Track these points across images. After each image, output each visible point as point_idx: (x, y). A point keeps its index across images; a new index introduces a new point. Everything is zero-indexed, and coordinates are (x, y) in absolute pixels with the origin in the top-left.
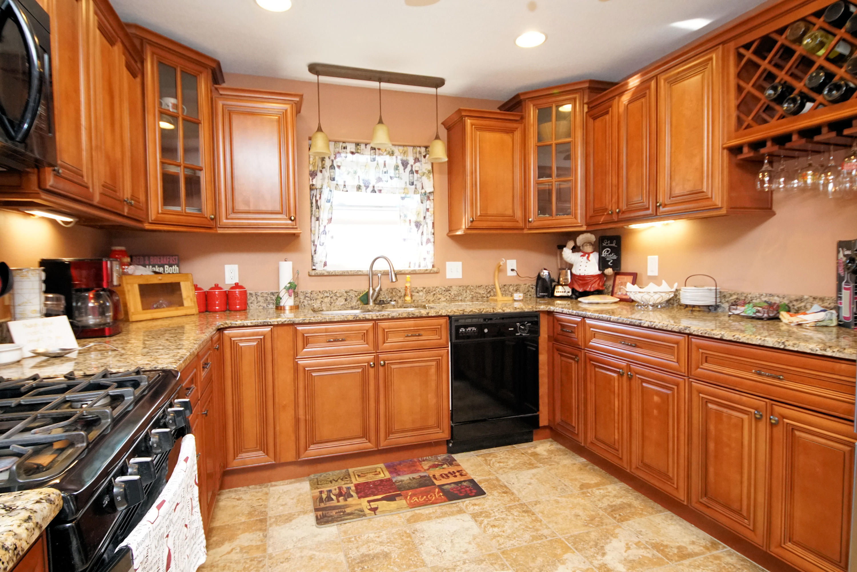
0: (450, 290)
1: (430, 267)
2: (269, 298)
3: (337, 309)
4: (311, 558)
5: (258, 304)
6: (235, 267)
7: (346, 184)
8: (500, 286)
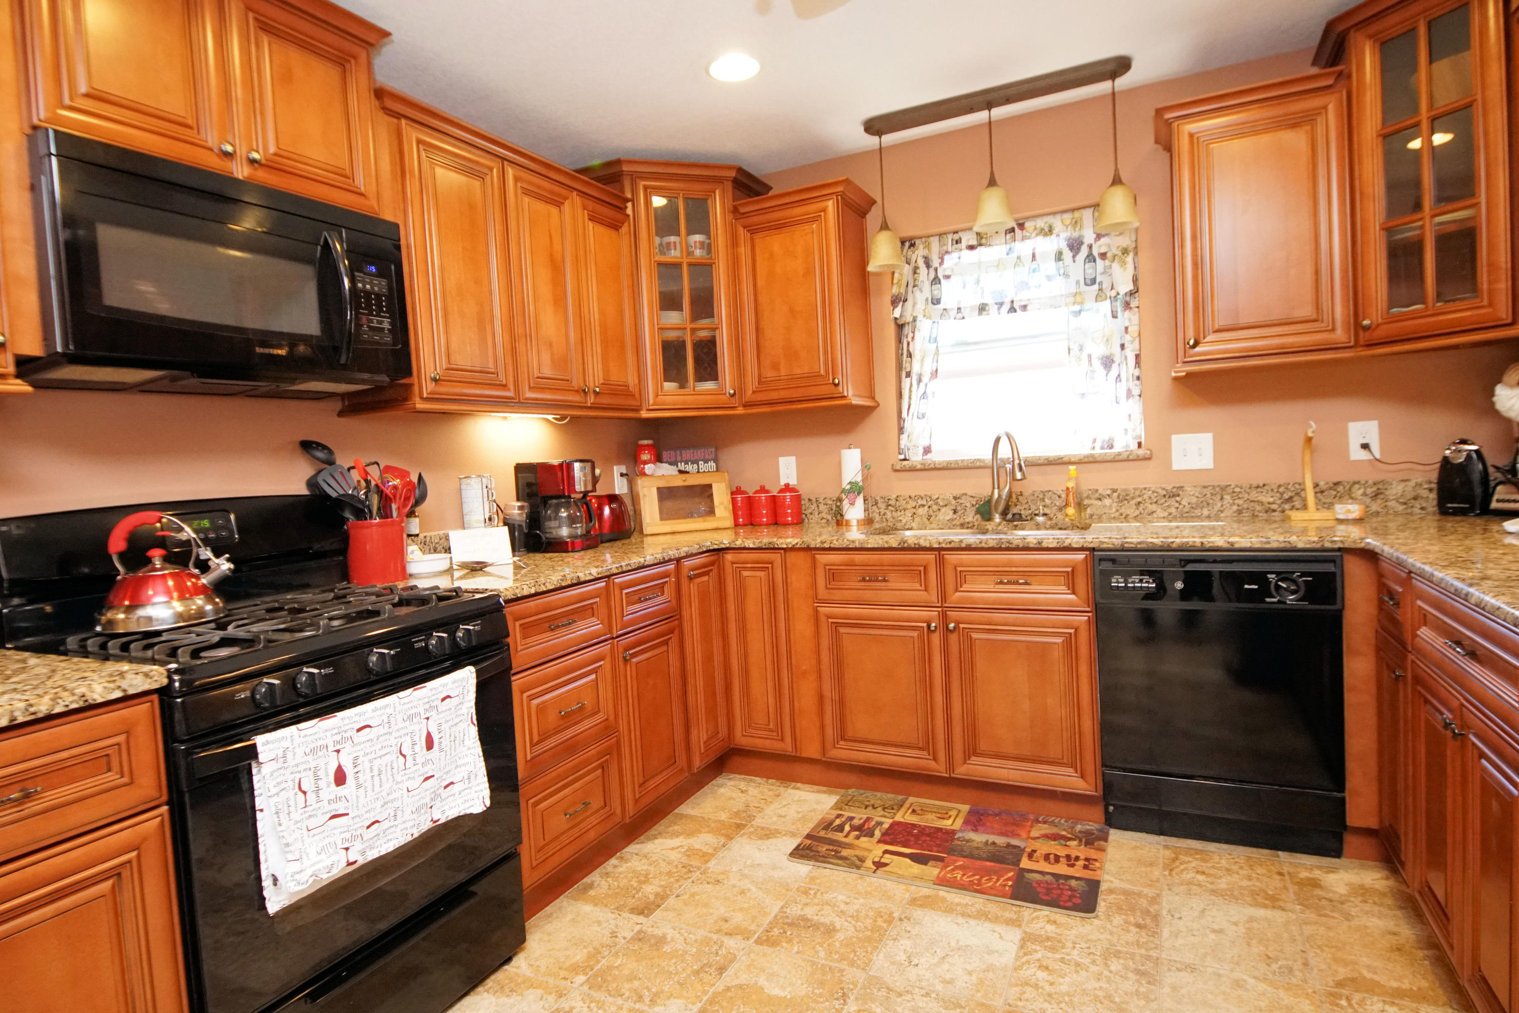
0: (1178, 495)
1: (1133, 446)
3: (935, 526)
4: (742, 892)
6: (793, 459)
7: (962, 306)
8: (1316, 485)
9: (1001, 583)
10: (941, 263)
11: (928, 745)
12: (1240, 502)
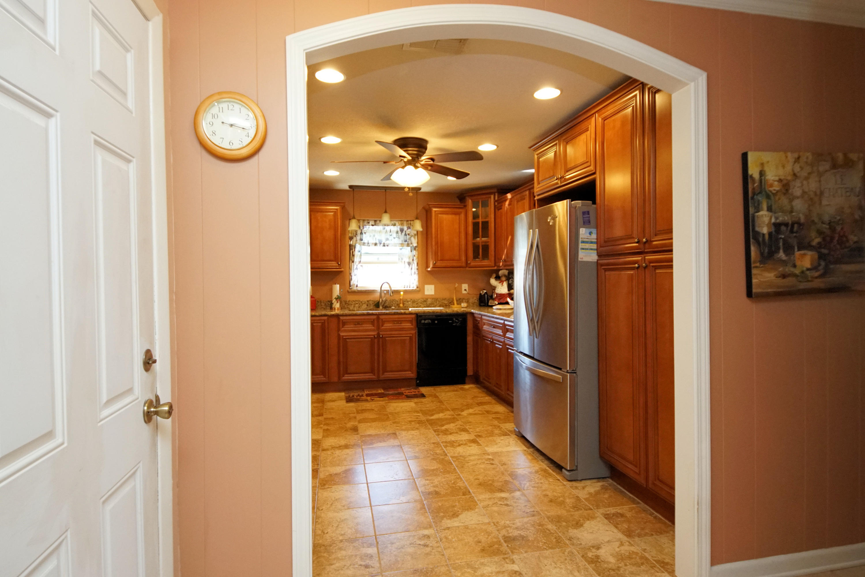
0: (426, 301)
1: (415, 288)
2: (327, 304)
3: (362, 310)
5: (321, 307)
7: (369, 242)
8: (456, 299)
9: (394, 323)
10: (363, 228)
11: (372, 371)
12: (440, 303)
